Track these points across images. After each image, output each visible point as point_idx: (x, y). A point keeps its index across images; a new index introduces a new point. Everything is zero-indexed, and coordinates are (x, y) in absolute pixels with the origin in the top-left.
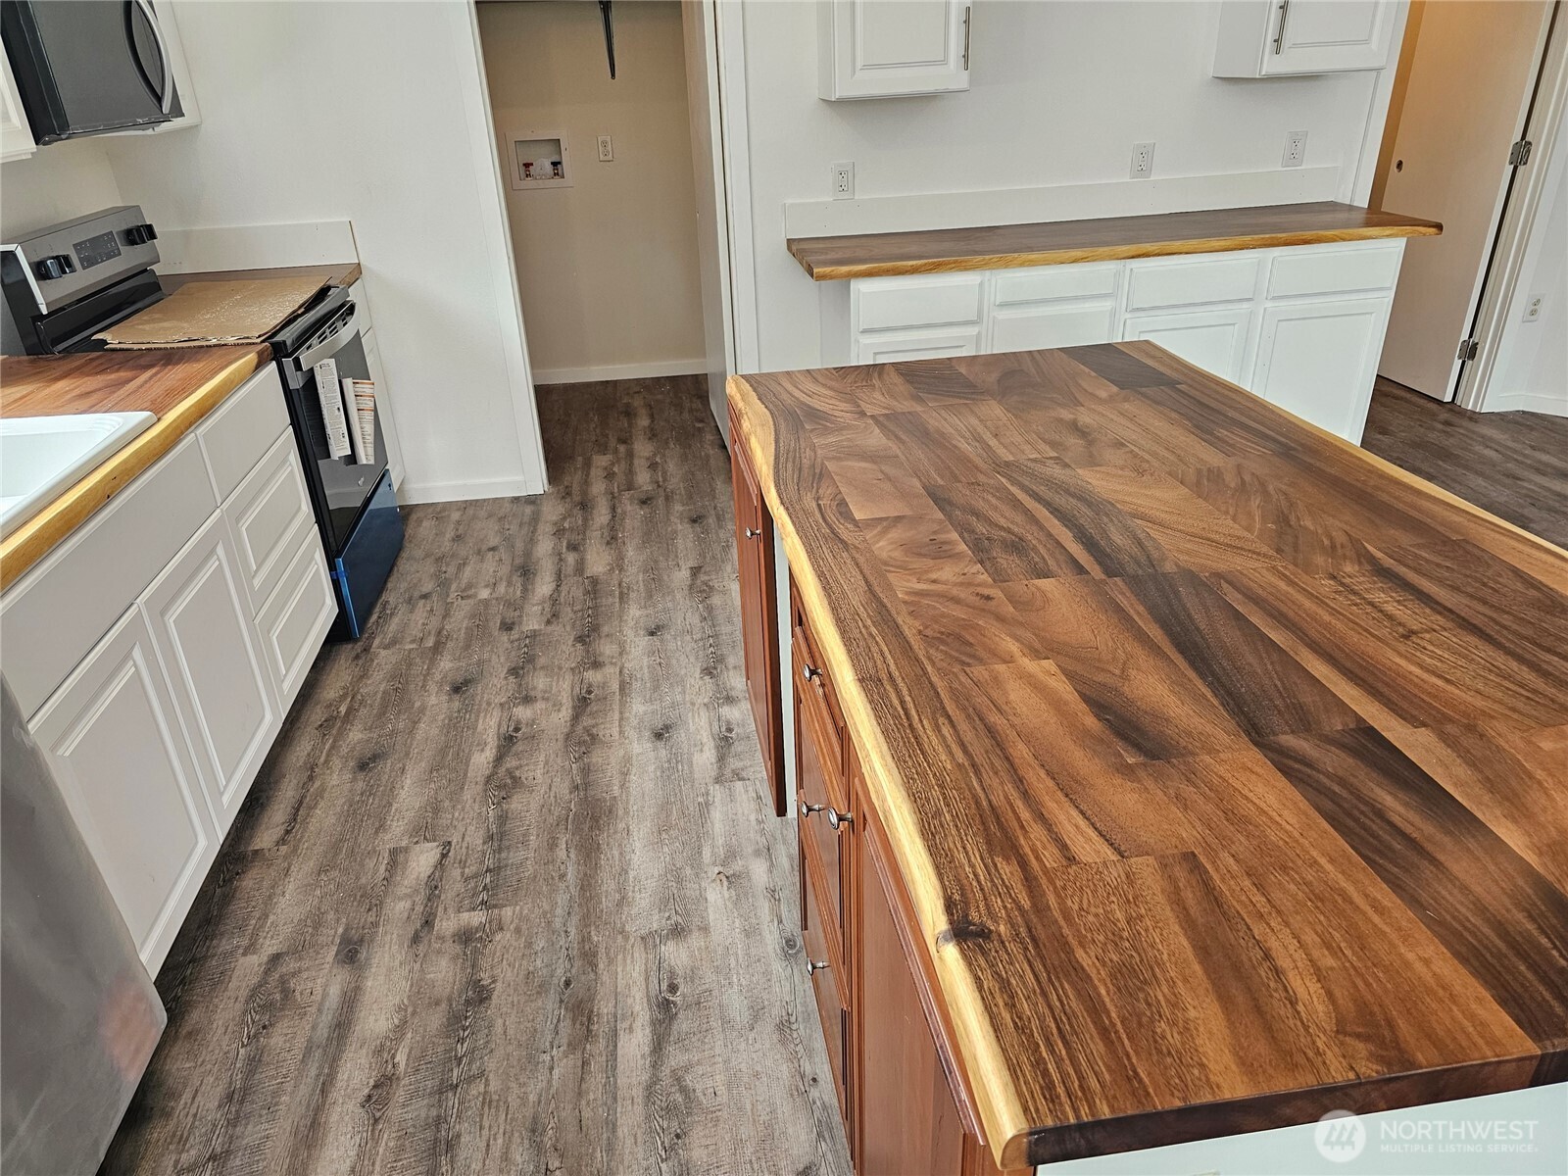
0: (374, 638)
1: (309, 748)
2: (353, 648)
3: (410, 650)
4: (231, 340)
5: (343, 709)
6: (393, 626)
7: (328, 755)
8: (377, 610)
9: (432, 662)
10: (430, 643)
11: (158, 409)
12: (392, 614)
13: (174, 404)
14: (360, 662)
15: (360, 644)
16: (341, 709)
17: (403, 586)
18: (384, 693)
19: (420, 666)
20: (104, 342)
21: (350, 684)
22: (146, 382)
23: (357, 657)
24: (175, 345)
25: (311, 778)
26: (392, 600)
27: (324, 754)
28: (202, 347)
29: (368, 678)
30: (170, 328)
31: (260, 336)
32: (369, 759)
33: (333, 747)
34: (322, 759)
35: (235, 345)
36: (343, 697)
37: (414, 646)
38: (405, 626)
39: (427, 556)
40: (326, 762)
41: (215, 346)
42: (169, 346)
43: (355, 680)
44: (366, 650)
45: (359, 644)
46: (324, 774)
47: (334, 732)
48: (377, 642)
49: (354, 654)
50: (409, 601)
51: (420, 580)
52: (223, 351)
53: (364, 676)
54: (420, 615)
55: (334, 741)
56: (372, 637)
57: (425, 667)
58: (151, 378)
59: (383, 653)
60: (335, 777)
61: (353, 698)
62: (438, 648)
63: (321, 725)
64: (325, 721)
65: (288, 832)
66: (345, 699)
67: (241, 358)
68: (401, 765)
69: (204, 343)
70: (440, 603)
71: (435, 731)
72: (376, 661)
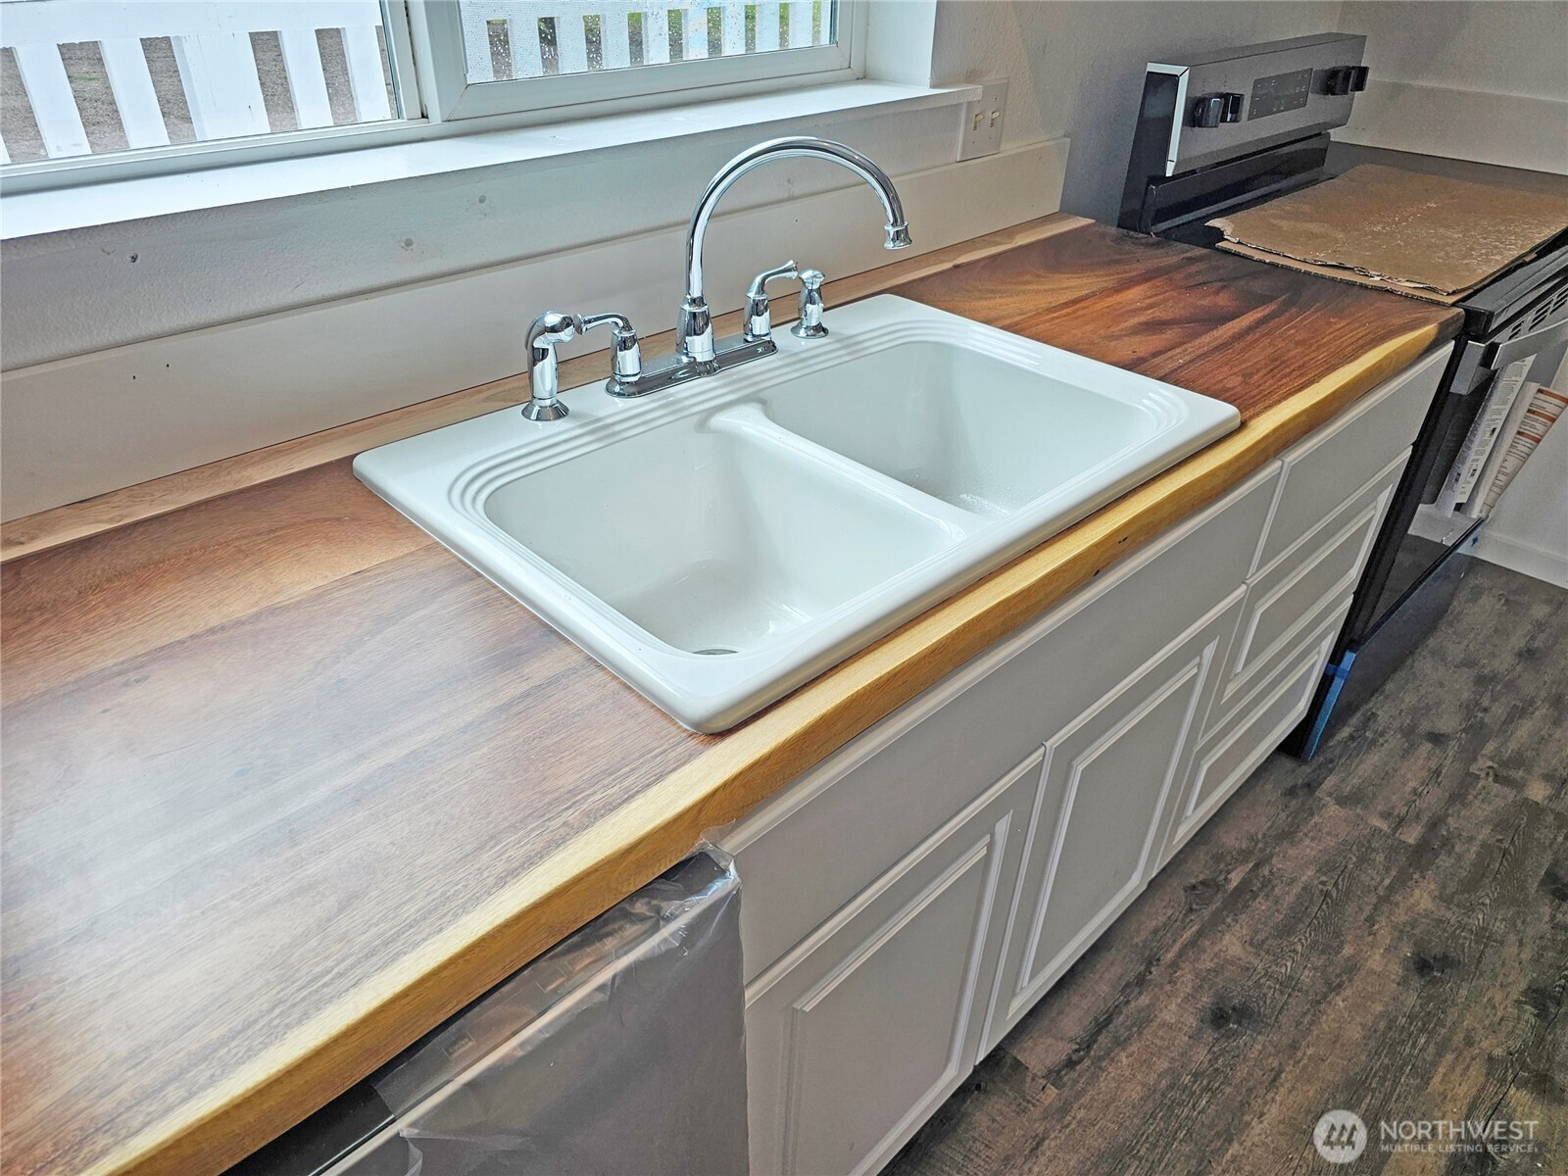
0: (1331, 771)
1: (1162, 919)
2: (1293, 771)
3: (1376, 831)
4: (1404, 286)
5: (1235, 878)
6: (1369, 764)
7: (1181, 954)
8: (1354, 721)
9: (1402, 881)
10: (1412, 835)
11: (1249, 404)
12: (1374, 742)
13: (1276, 397)
14: (1294, 804)
15: (1307, 769)
16: (1232, 876)
17: (1409, 699)
18: (1304, 889)
19: (1377, 876)
20: (1219, 235)
21: (1264, 836)
22: (1250, 329)
23: (1291, 792)
24: (1314, 270)
25: (1141, 981)
26: (1383, 717)
27: (1177, 947)
28: (1354, 284)
29: (1293, 844)
30: (1317, 236)
31: (1454, 293)
32: (1234, 1009)
33: (1193, 943)
34: (1170, 956)
35: (1406, 296)
36: (1244, 855)
37: (1384, 826)
38: (1385, 776)
39: (1469, 663)
40: (1174, 965)
41: (1375, 289)
42: (1303, 267)
43: (1273, 832)
44: (1311, 787)
45: (1304, 767)
46: (1161, 986)
47: (1206, 913)
48: (1331, 781)
49: (1288, 783)
50: (1409, 732)
51: (1438, 704)
52: (1383, 303)
53: (1287, 835)
54: (1413, 773)
55: (1200, 934)
56: (1328, 767)
57: (1387, 882)
58: (1259, 323)
59: (1333, 809)
60: (1173, 1007)
61: (1257, 866)
62: (1421, 856)
63: (1194, 887)
64: (1202, 883)
65: (1070, 1064)
66: (1245, 861)
67: (1413, 328)
68: (1276, 1064)
69: (1359, 279)
70: (1456, 765)
71: (1354, 1033)
72: (1316, 819)
